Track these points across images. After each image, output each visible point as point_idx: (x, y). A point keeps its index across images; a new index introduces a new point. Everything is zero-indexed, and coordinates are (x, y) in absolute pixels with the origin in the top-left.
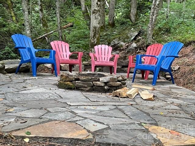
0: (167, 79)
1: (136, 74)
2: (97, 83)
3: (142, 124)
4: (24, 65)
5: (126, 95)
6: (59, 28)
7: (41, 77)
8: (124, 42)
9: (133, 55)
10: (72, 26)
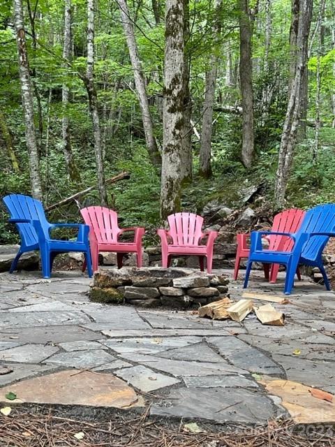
0: (316, 280)
1: (252, 271)
2: (167, 291)
3: (253, 375)
4: (26, 256)
5: (226, 314)
6: (101, 181)
7: (60, 279)
8: (230, 206)
9: (248, 232)
10: (127, 178)
